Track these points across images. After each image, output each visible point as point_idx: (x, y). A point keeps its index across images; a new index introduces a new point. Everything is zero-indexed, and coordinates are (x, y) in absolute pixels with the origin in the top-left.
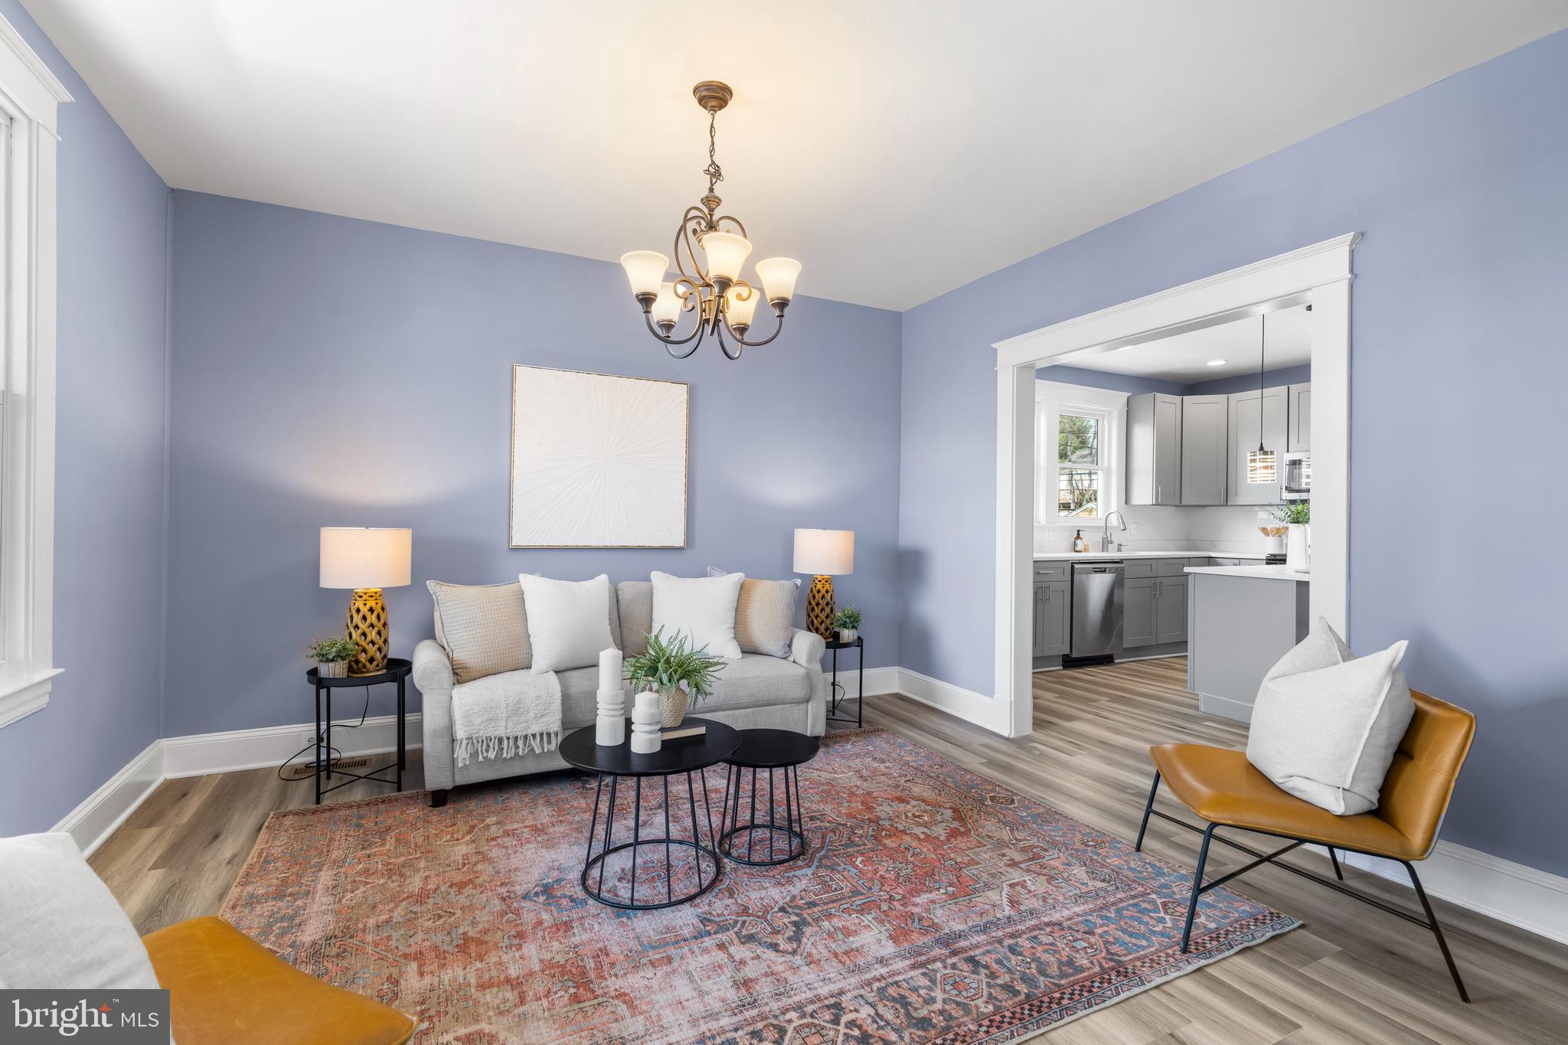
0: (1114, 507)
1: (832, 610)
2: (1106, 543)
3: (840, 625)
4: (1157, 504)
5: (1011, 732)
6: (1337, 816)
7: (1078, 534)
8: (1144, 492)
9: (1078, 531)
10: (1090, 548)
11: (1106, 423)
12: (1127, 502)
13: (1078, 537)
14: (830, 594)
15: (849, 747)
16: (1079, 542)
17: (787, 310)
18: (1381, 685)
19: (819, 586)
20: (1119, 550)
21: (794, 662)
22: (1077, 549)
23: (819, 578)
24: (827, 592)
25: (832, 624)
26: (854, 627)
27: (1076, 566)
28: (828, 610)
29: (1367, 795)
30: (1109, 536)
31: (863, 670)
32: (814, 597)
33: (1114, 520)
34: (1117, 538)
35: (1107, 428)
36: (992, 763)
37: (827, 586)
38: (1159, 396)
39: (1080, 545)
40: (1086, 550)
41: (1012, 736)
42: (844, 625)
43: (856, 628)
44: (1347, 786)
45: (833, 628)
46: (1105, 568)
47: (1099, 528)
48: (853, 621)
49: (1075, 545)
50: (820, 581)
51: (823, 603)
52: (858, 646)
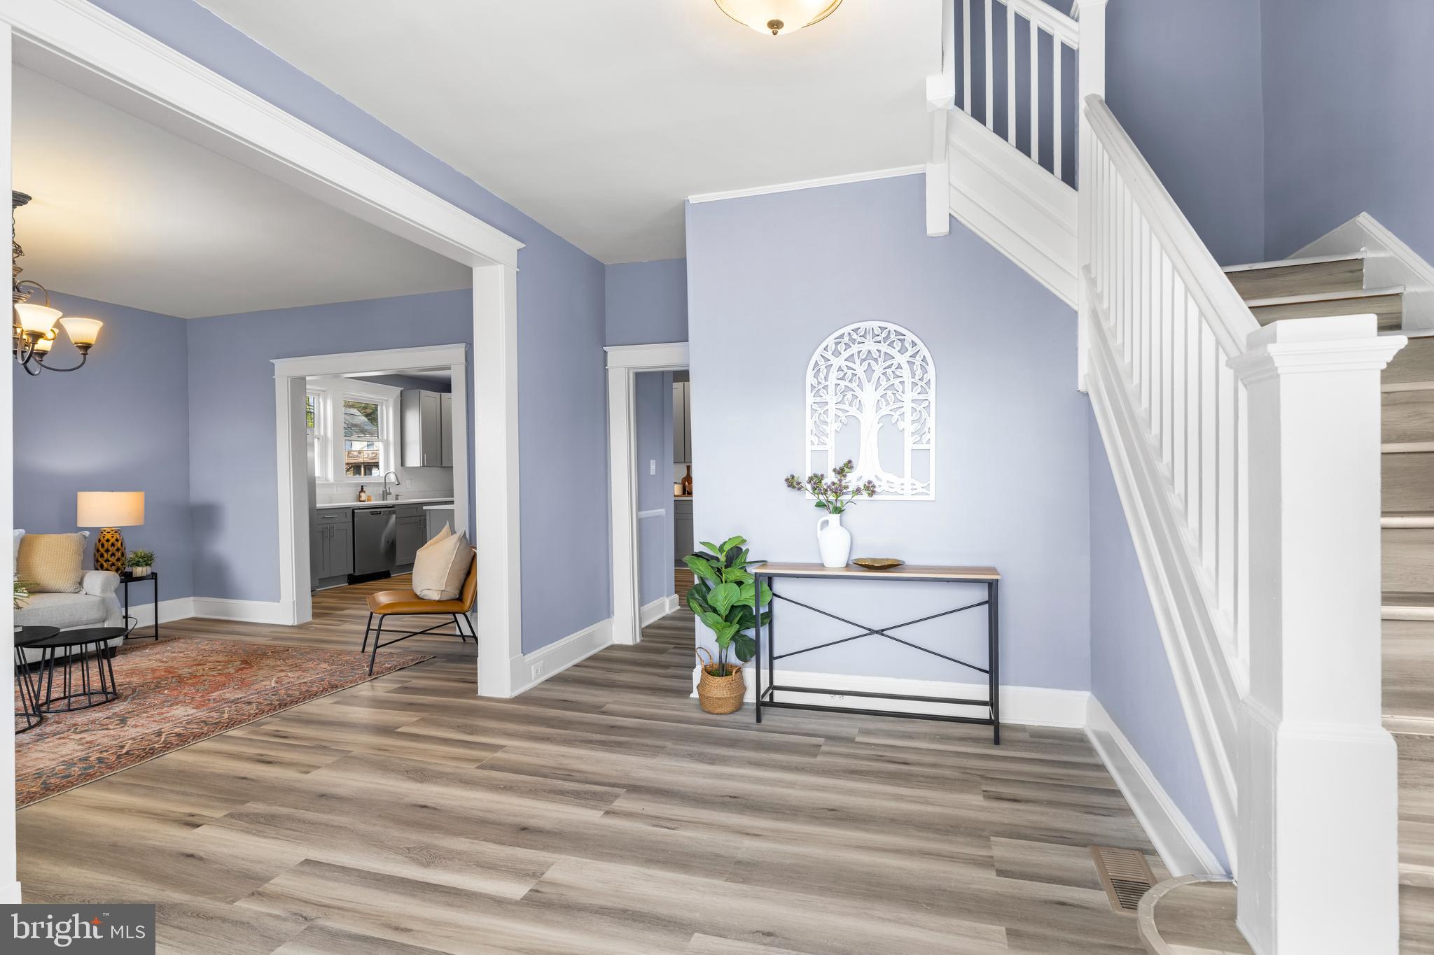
0: (392, 469)
1: (123, 554)
2: (385, 494)
3: (132, 565)
4: (423, 466)
5: (294, 621)
6: (416, 595)
7: (362, 489)
8: (414, 458)
9: (362, 486)
10: (372, 498)
11: (384, 408)
12: (403, 464)
13: (362, 490)
14: (120, 542)
15: (147, 651)
16: (362, 494)
17: (89, 351)
18: (456, 545)
19: (108, 536)
20: (397, 499)
21: (86, 594)
22: (362, 499)
23: (108, 530)
24: (117, 540)
25: (123, 564)
26: (147, 565)
27: (356, 511)
28: (118, 554)
29: (452, 592)
30: (388, 489)
31: (159, 603)
32: (103, 546)
33: (392, 478)
34: (394, 491)
35: (385, 411)
36: (275, 639)
37: (117, 536)
38: (423, 392)
39: (364, 496)
40: (368, 500)
41: (296, 624)
42: (138, 564)
43: (150, 565)
44: (443, 589)
45: (125, 568)
46: (380, 512)
47: (379, 483)
48: (147, 560)
49: (360, 496)
50: (109, 532)
51: (112, 550)
52: (152, 579)
